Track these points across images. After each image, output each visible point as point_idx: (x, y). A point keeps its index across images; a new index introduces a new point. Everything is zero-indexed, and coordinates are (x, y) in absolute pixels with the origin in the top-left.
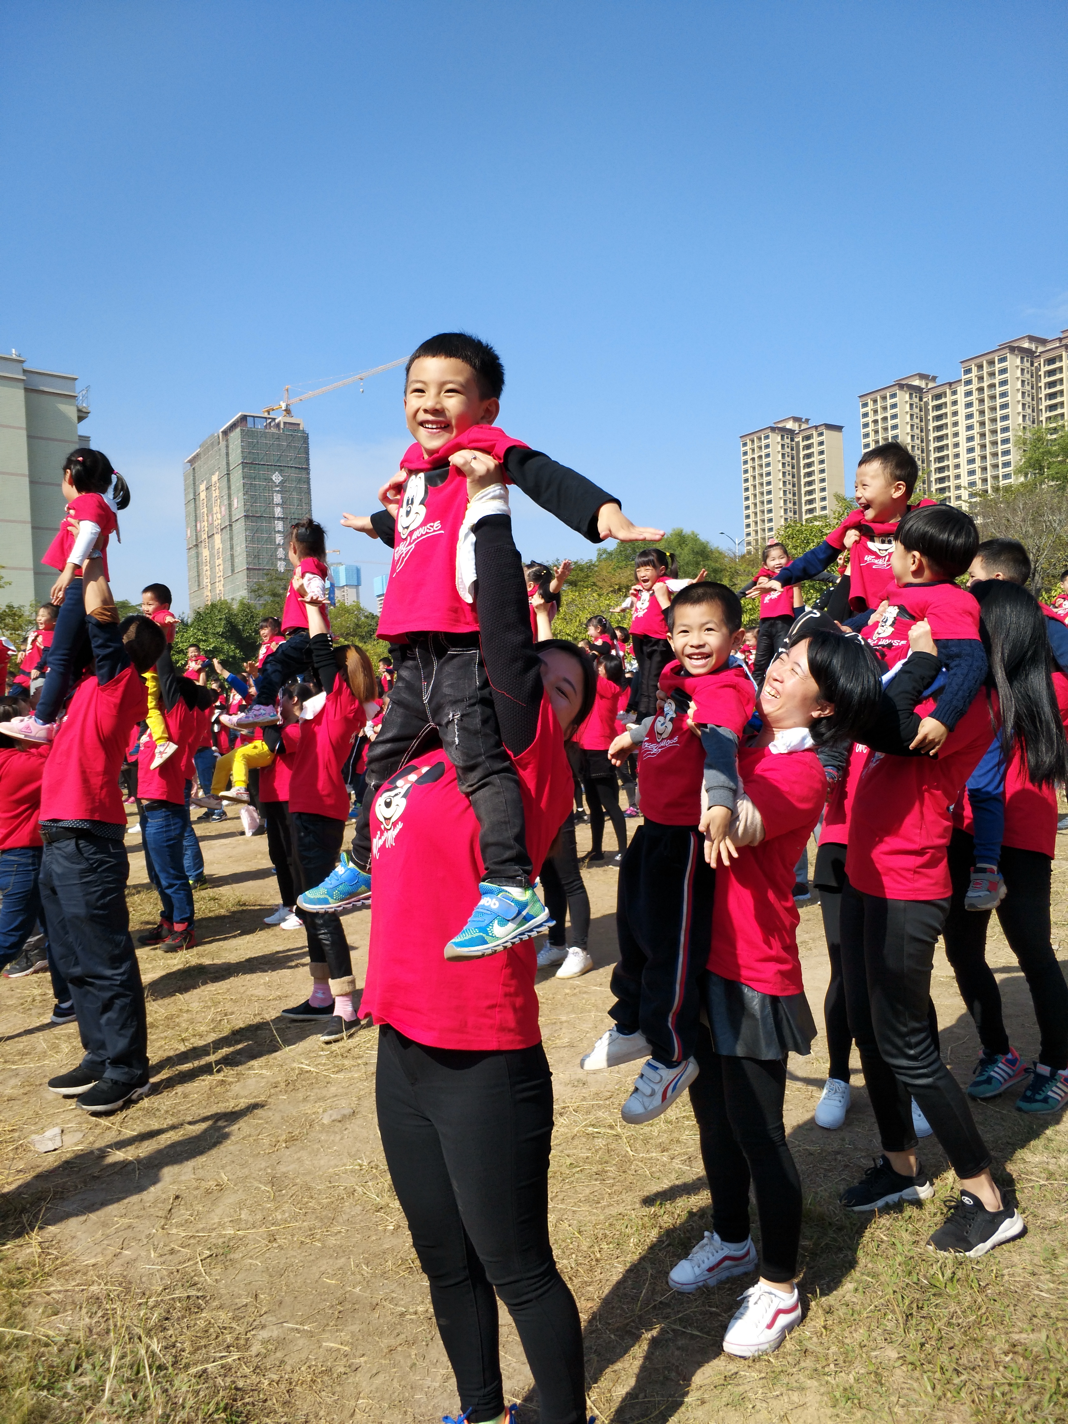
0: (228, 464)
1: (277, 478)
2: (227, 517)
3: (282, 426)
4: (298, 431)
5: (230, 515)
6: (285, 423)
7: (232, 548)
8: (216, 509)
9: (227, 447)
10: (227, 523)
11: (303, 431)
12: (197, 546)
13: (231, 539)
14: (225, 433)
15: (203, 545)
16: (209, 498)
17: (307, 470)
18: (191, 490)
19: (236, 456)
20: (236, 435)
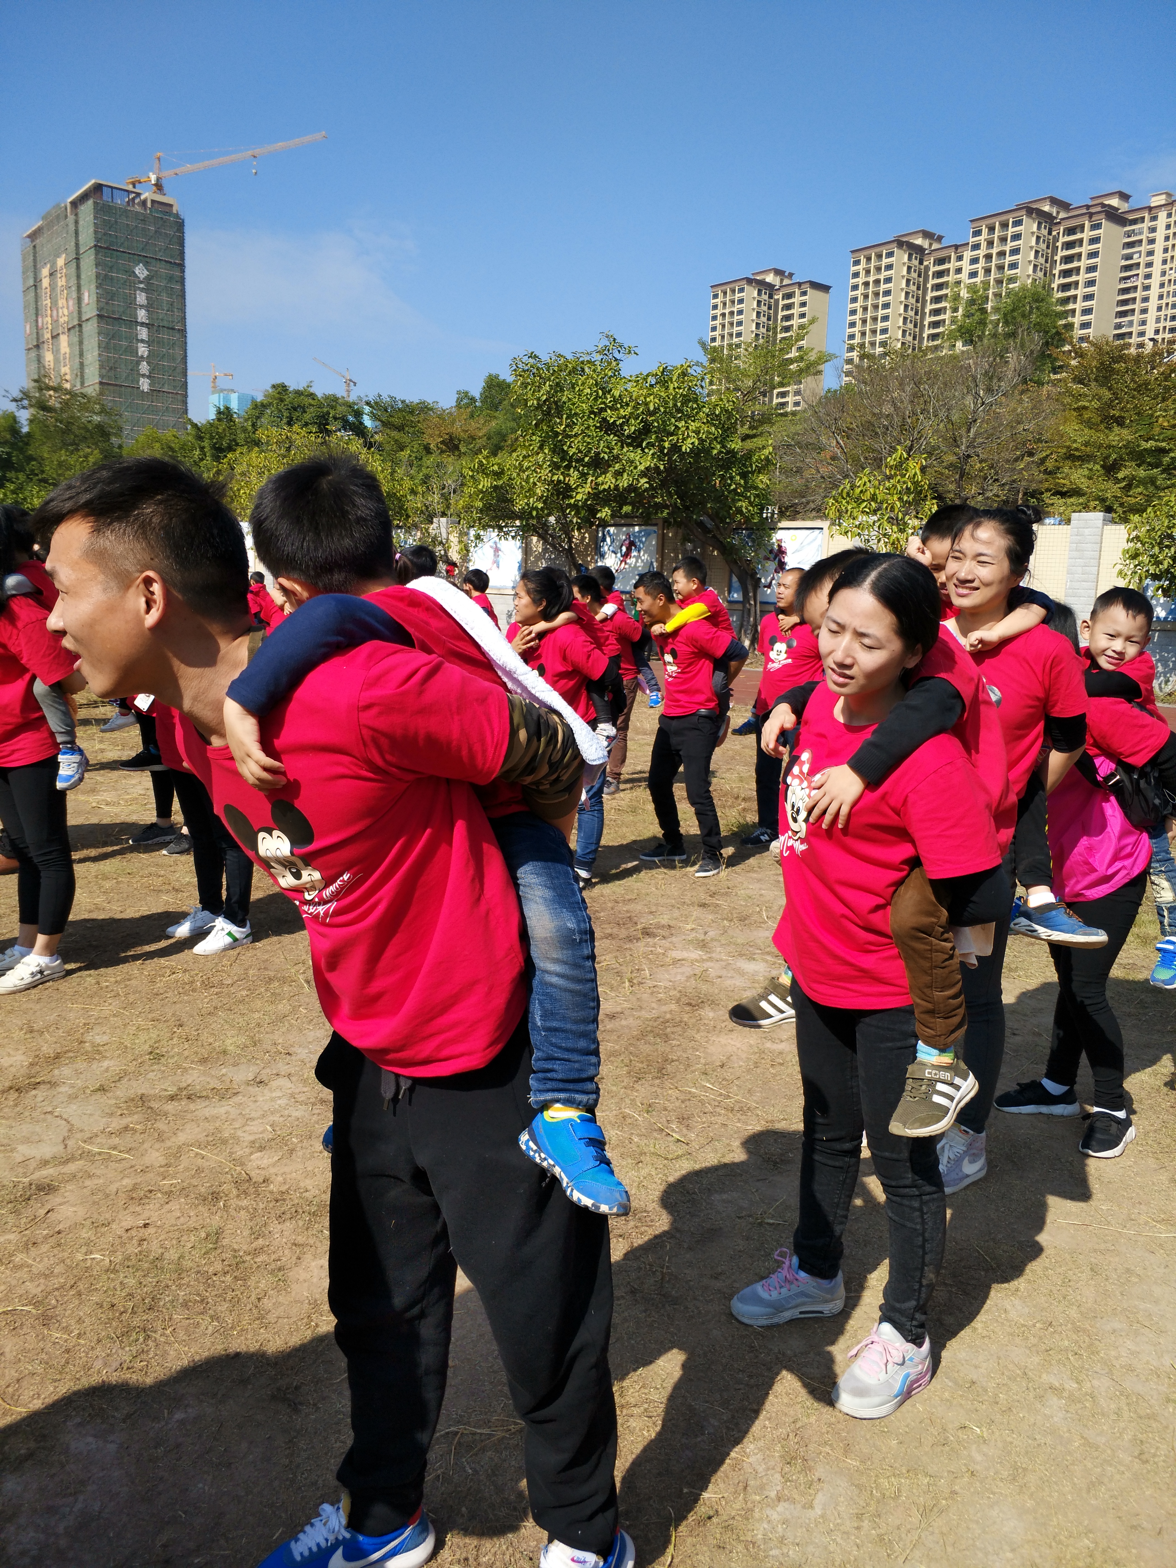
0: (77, 245)
1: (141, 271)
2: (76, 315)
3: (149, 205)
4: (170, 213)
5: (80, 313)
6: (153, 202)
7: (81, 355)
8: (61, 302)
9: (77, 222)
10: (76, 322)
11: (177, 215)
12: (37, 347)
13: (81, 343)
14: (75, 204)
15: (46, 346)
16: (53, 286)
17: (181, 267)
18: (31, 275)
19: (87, 237)
20: (88, 207)
